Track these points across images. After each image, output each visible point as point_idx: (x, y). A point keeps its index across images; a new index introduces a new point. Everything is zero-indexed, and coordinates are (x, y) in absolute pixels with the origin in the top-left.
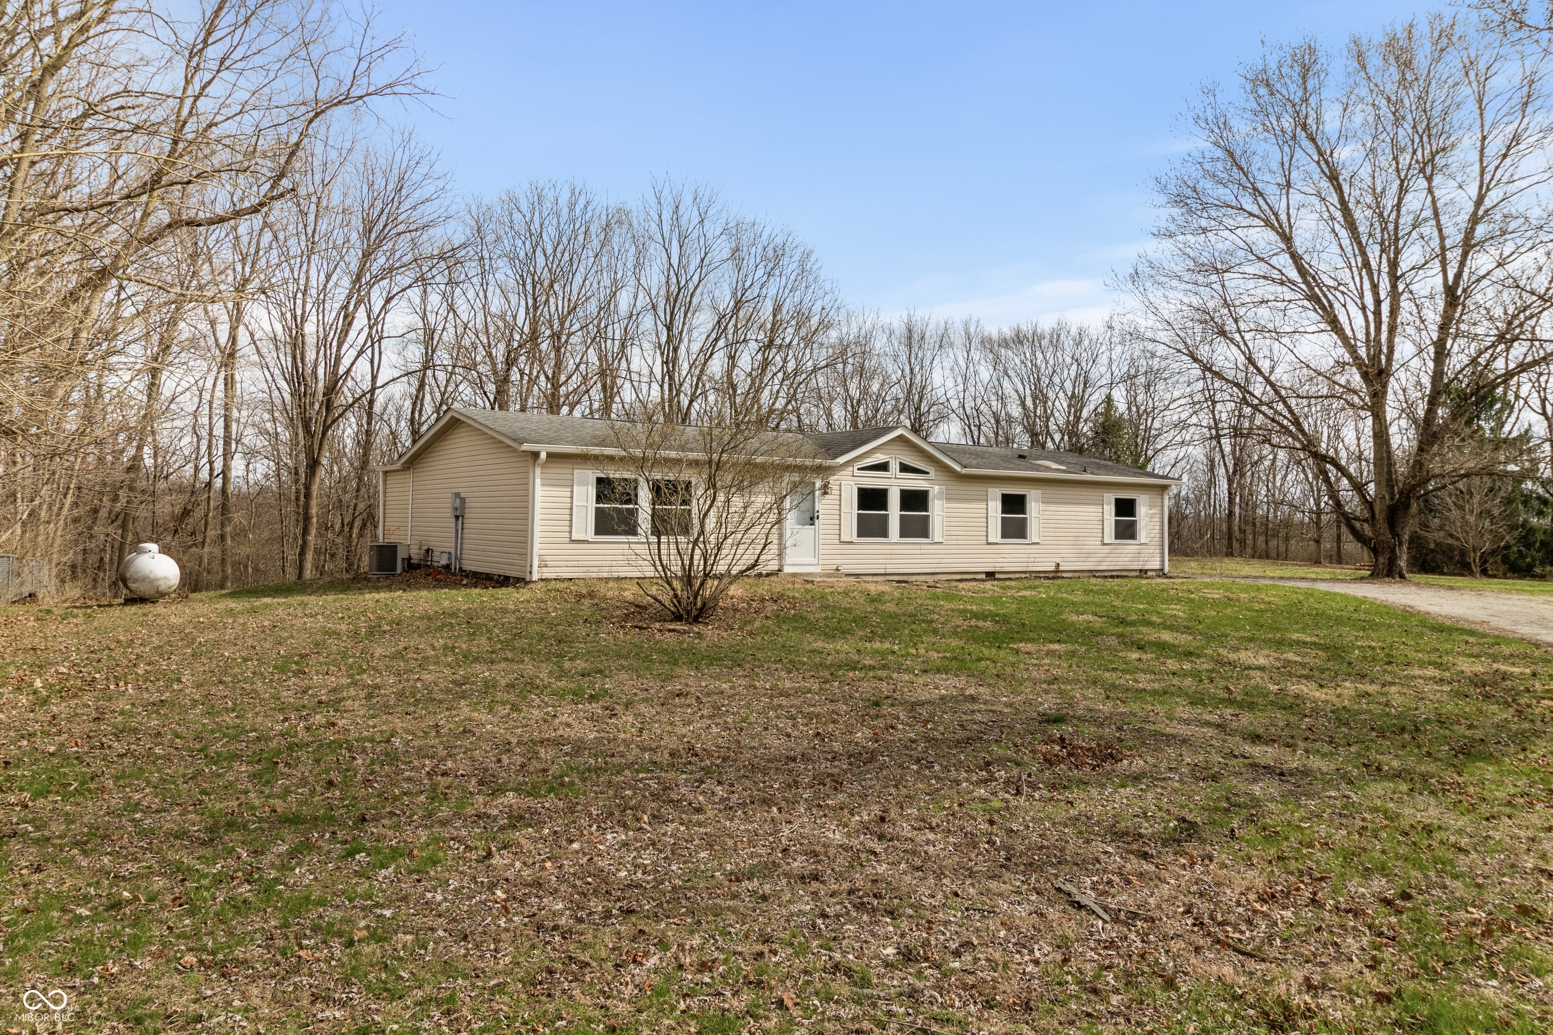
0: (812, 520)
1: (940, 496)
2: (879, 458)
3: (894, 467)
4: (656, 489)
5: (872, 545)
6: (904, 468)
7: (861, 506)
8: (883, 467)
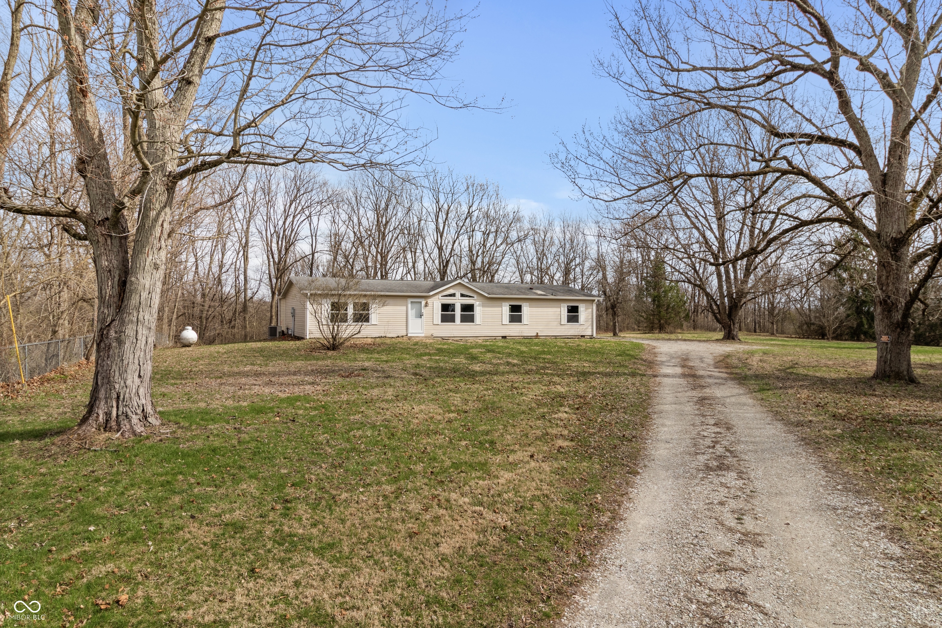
0: (421, 316)
1: (479, 305)
2: (451, 291)
3: (458, 295)
4: (355, 305)
5: (448, 325)
6: (462, 295)
7: (443, 310)
8: (453, 295)
